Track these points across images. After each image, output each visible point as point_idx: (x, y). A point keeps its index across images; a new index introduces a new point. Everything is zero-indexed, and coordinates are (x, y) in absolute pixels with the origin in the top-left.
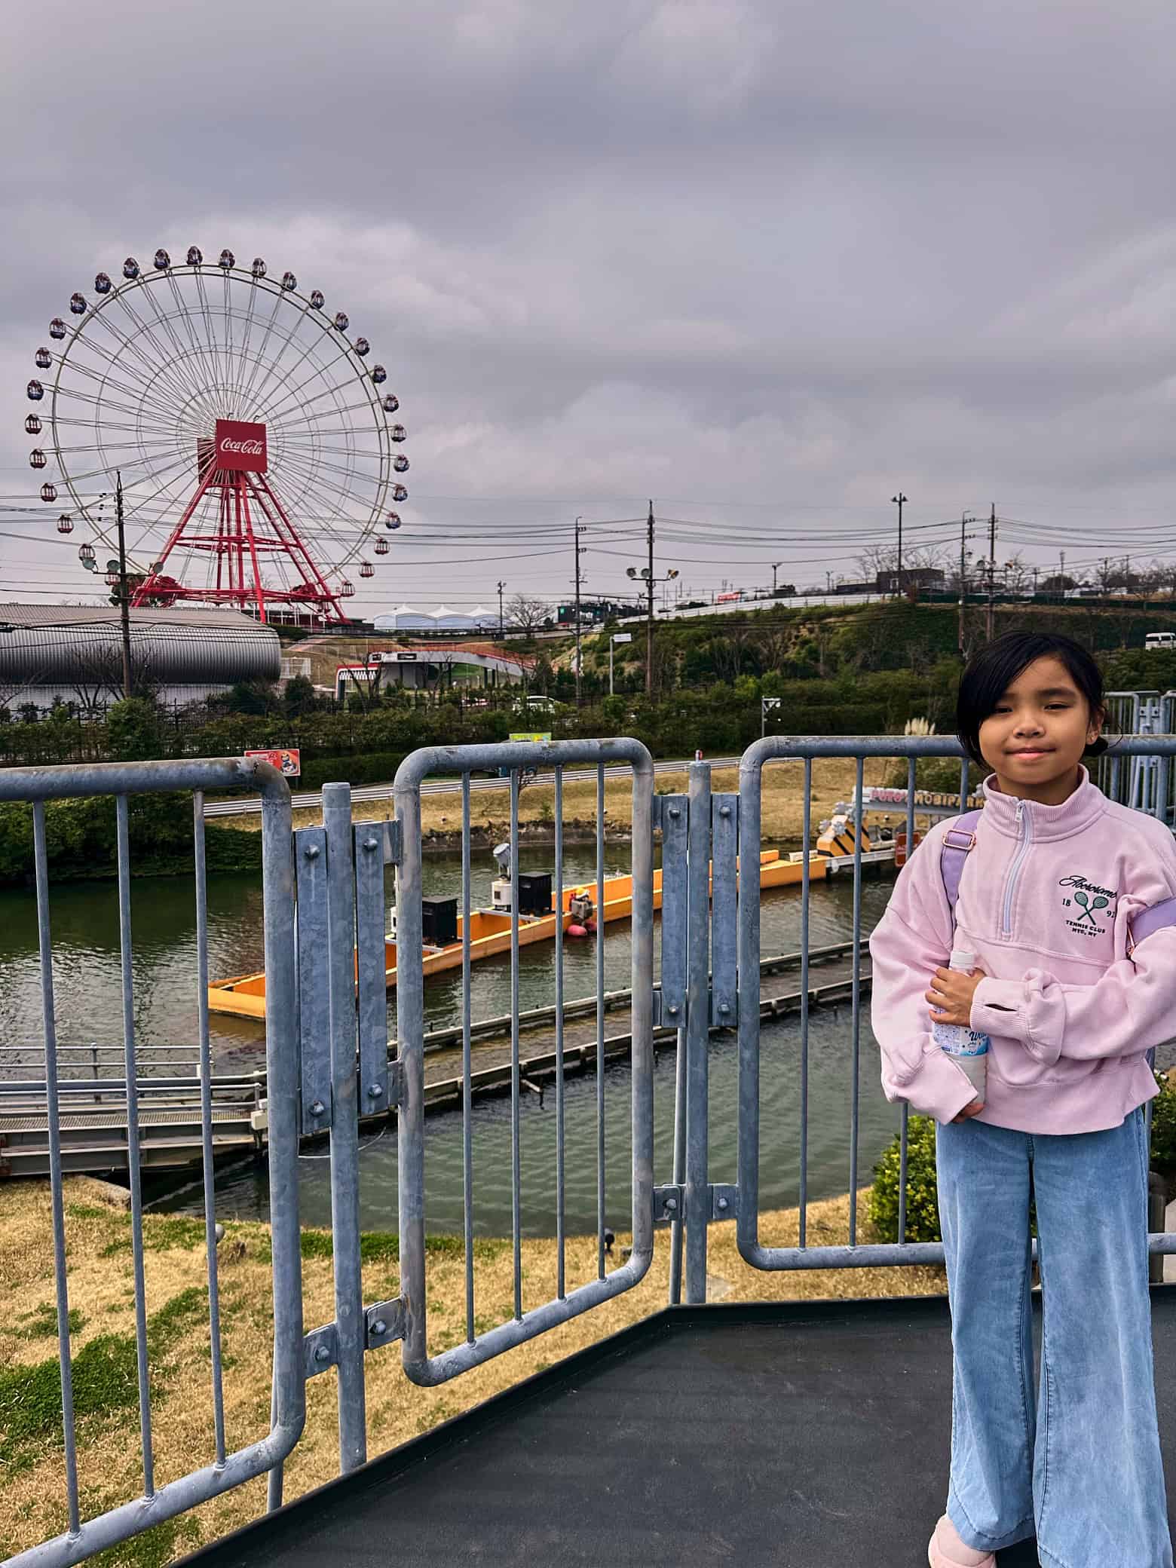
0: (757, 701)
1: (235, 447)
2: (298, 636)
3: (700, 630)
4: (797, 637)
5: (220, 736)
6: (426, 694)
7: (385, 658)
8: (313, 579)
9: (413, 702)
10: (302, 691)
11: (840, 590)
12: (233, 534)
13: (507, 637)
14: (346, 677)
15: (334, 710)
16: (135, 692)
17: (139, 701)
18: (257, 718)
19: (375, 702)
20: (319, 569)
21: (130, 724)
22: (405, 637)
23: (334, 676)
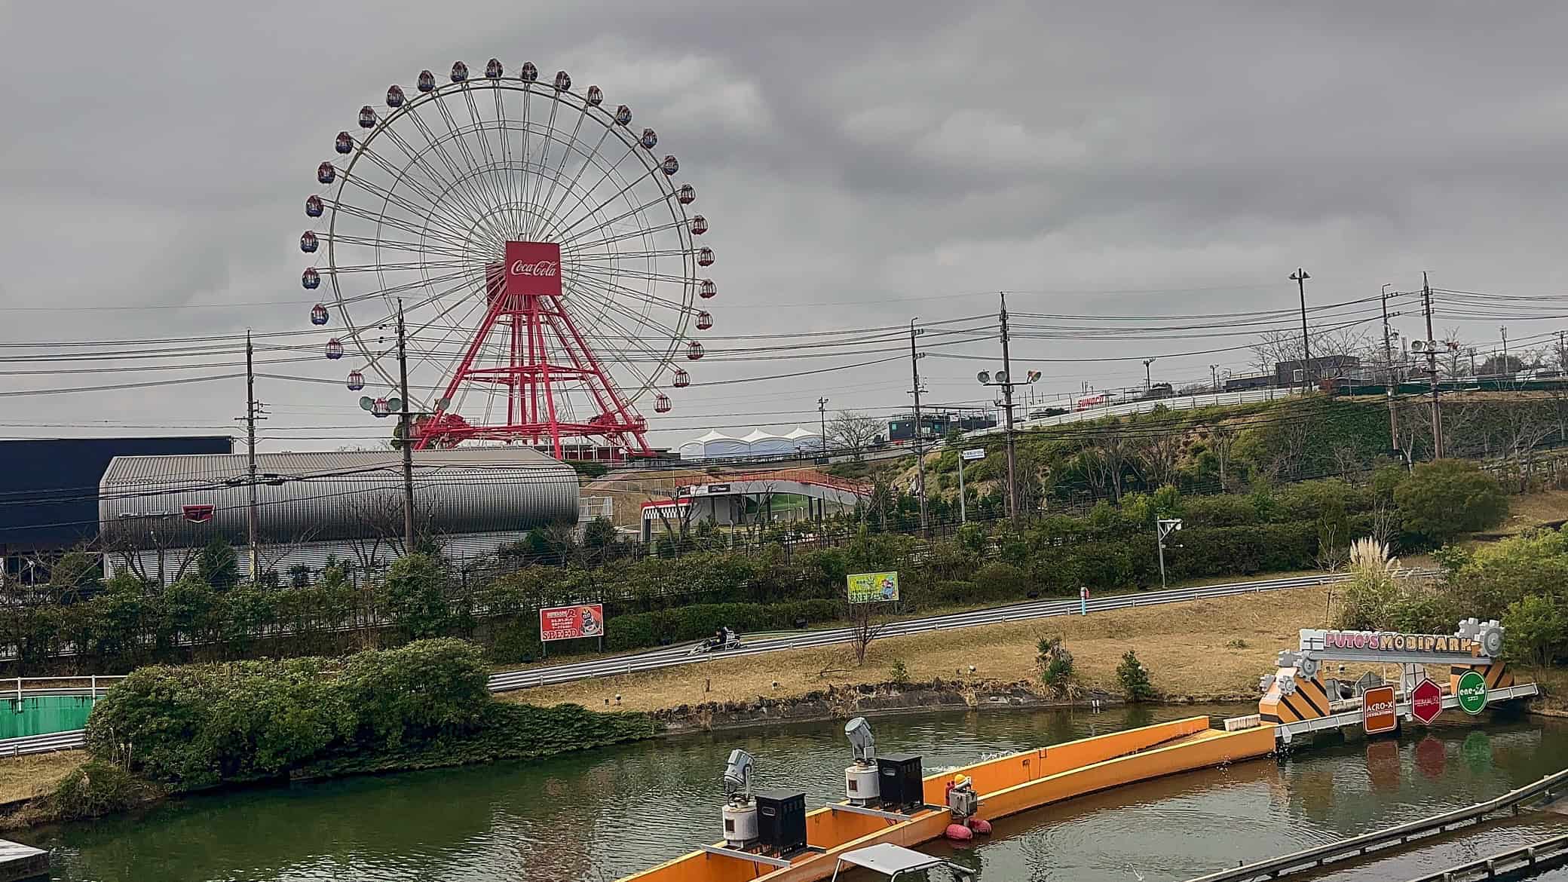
0: (1150, 523)
1: (527, 270)
2: (597, 472)
3: (1065, 441)
4: (1186, 444)
5: (513, 592)
6: (743, 530)
7: (694, 491)
8: (612, 407)
9: (730, 542)
10: (604, 535)
11: (1232, 386)
12: (526, 364)
13: (832, 460)
14: (654, 515)
15: (641, 557)
16: (418, 547)
17: (423, 556)
18: (554, 569)
19: (687, 545)
20: (620, 396)
21: (412, 584)
22: (714, 467)
23: (637, 516)
